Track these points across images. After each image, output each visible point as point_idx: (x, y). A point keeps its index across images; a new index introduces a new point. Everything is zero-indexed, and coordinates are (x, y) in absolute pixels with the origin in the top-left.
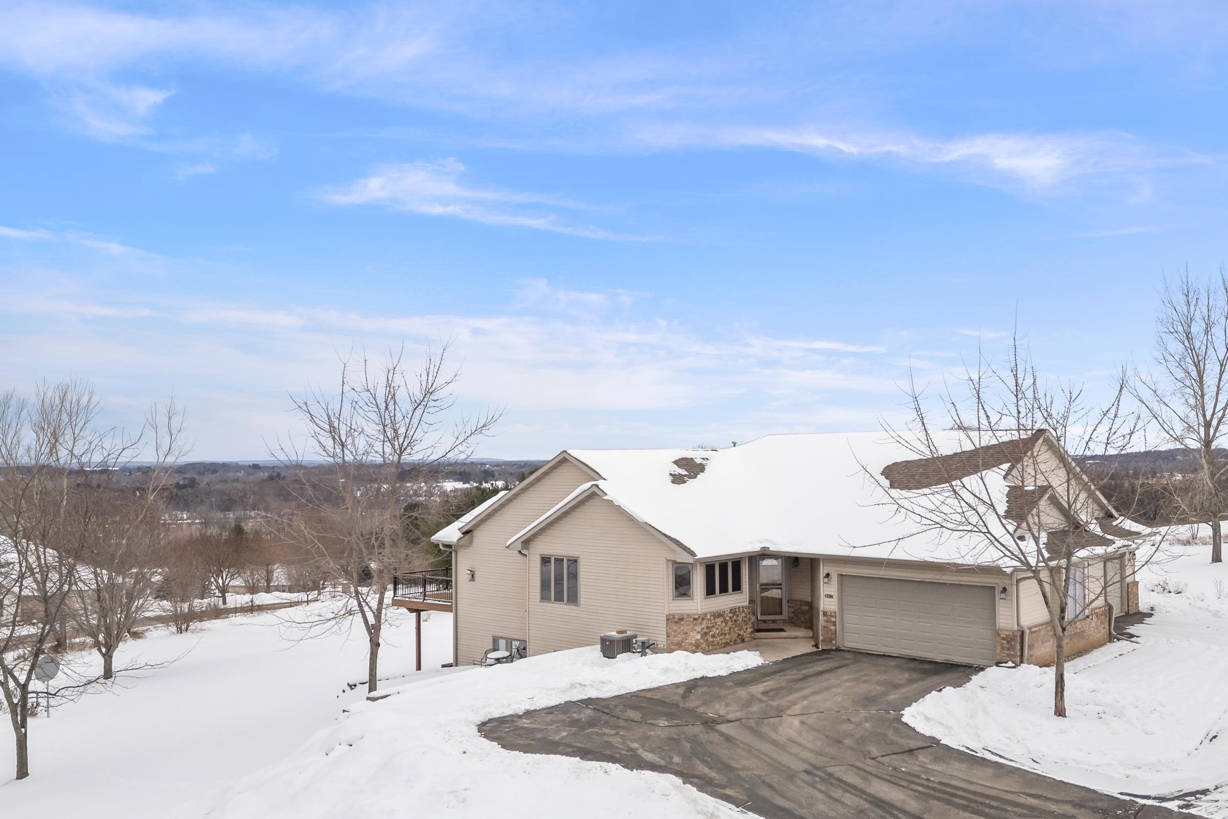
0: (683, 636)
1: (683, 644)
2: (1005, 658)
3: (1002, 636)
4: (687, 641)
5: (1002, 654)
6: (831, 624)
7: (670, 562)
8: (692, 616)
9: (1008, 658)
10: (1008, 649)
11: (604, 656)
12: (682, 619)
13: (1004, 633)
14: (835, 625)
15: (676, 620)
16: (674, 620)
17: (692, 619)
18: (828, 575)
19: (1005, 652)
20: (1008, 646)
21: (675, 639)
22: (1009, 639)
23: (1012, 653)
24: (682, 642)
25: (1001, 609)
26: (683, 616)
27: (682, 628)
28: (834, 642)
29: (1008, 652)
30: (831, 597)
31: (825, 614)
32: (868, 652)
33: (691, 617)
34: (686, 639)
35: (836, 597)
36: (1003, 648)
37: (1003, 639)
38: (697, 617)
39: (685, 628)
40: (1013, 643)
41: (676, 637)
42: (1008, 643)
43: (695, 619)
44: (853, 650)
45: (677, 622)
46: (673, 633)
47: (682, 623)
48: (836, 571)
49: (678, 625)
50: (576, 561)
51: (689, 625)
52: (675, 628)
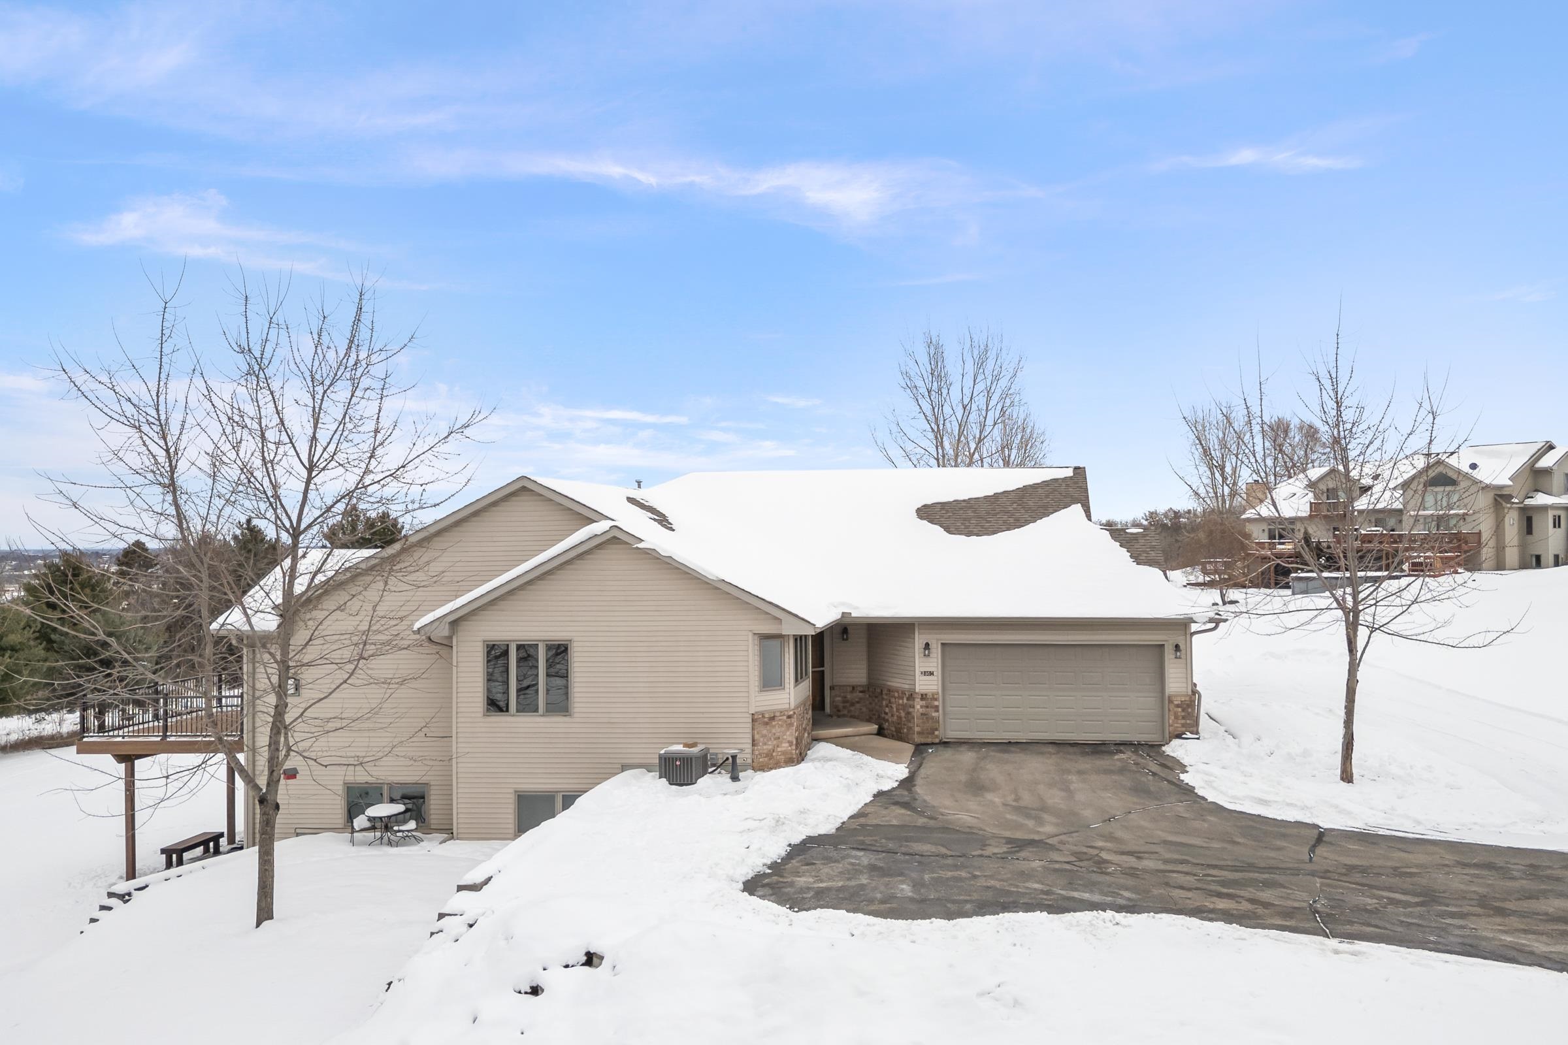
0: (775, 742)
1: (774, 754)
2: (1179, 729)
3: (1176, 703)
4: (779, 749)
5: (1176, 725)
6: (933, 710)
7: (756, 637)
8: (786, 713)
9: (1184, 729)
10: (1183, 718)
11: (671, 784)
12: (773, 718)
13: (1179, 699)
14: (938, 711)
15: (766, 720)
16: (760, 720)
17: (785, 717)
18: (927, 646)
19: (1179, 721)
20: (1183, 714)
21: (765, 747)
22: (1185, 706)
23: (1188, 722)
24: (774, 751)
25: (1171, 671)
26: (774, 713)
27: (774, 731)
28: (936, 733)
29: (1183, 721)
30: (931, 674)
31: (923, 697)
32: (986, 741)
33: (784, 715)
34: (778, 746)
35: (938, 672)
36: (1176, 718)
37: (1178, 706)
38: (791, 713)
39: (777, 730)
40: (1190, 710)
41: (765, 744)
42: (1183, 710)
43: (789, 717)
44: (963, 741)
45: (767, 724)
46: (762, 739)
47: (774, 723)
48: (938, 640)
49: (768, 727)
50: (566, 649)
51: (782, 726)
52: (765, 732)
